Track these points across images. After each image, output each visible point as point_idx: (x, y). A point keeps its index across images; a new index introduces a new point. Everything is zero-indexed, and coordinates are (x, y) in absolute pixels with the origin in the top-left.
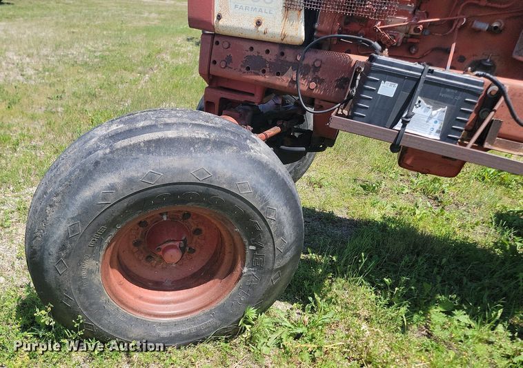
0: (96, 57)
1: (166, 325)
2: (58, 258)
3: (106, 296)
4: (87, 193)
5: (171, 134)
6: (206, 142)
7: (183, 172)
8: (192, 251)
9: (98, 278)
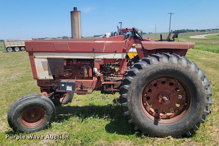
0: (20, 78)
1: (34, 128)
2: (13, 119)
3: (22, 124)
4: (17, 108)
5: (29, 98)
6: (34, 98)
7: (31, 102)
8: (37, 115)
9: (20, 121)
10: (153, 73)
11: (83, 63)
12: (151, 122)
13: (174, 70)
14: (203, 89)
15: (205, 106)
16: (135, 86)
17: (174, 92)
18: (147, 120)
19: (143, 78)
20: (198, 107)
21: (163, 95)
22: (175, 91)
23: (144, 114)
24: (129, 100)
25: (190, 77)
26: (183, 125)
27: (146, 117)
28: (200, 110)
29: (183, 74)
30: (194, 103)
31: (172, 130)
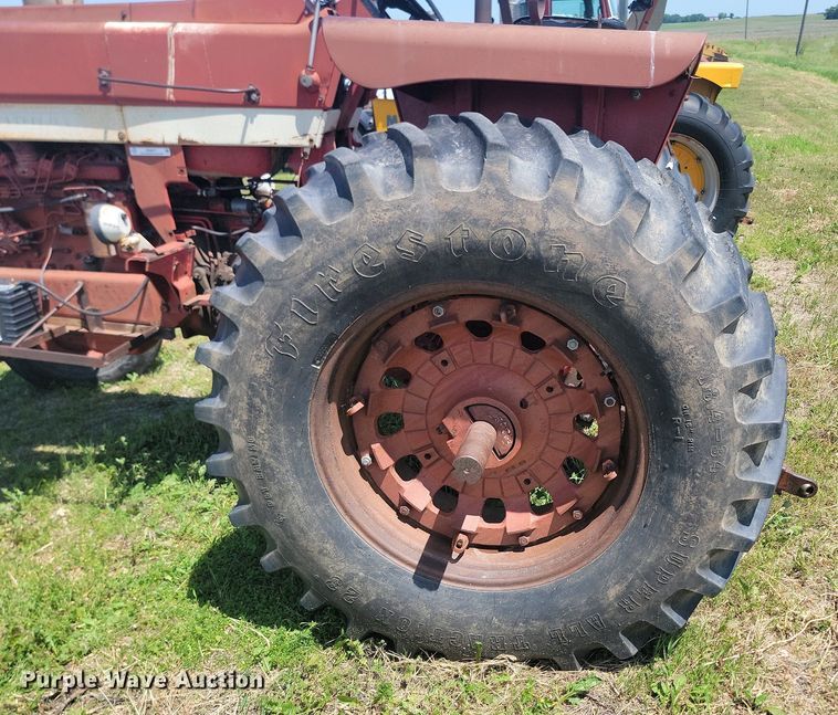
10: (375, 270)
11: (69, 169)
12: (393, 569)
13: (517, 252)
14: (720, 388)
15: (730, 501)
16: (262, 354)
17: (550, 389)
18: (369, 563)
19: (308, 300)
20: (679, 501)
21: (474, 410)
22: (558, 390)
23: (350, 526)
24: (238, 442)
25: (631, 309)
26: (583, 601)
27: (367, 542)
28: (695, 520)
29: (586, 283)
30: (661, 479)
31: (516, 625)
